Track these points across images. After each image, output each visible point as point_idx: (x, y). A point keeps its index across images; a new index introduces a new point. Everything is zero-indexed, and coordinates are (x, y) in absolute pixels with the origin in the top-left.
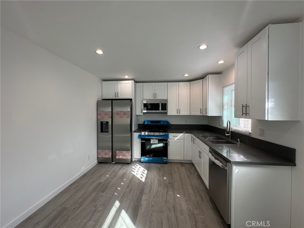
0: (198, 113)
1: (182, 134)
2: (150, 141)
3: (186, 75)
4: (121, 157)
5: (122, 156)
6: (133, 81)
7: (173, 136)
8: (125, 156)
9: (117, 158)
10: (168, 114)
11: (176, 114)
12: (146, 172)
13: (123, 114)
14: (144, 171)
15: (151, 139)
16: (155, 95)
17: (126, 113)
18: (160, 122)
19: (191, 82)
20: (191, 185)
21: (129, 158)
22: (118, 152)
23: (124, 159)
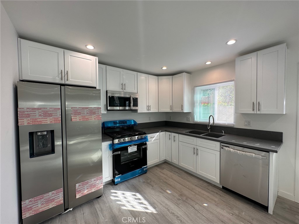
0: (168, 110)
1: (158, 133)
2: (127, 149)
3: (164, 68)
4: (86, 192)
5: (88, 189)
6: (97, 58)
7: (150, 137)
8: (94, 186)
9: (78, 197)
10: (139, 111)
11: (146, 111)
12: (139, 196)
13: (87, 113)
14: (135, 195)
15: (129, 147)
16: (123, 86)
17: (94, 111)
18: (126, 121)
19: (159, 77)
20: (196, 186)
21: (101, 187)
22: (79, 186)
23: (92, 193)
